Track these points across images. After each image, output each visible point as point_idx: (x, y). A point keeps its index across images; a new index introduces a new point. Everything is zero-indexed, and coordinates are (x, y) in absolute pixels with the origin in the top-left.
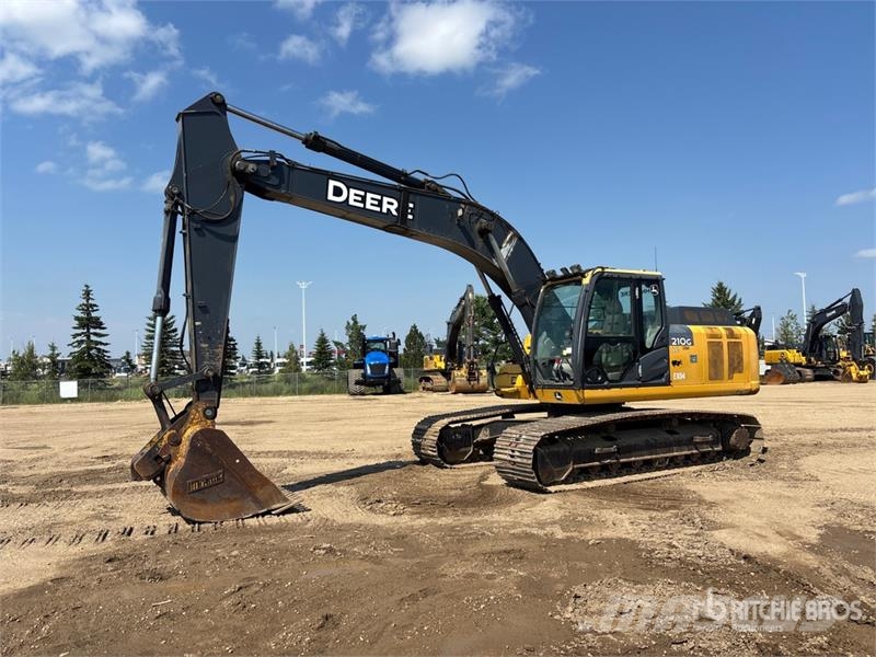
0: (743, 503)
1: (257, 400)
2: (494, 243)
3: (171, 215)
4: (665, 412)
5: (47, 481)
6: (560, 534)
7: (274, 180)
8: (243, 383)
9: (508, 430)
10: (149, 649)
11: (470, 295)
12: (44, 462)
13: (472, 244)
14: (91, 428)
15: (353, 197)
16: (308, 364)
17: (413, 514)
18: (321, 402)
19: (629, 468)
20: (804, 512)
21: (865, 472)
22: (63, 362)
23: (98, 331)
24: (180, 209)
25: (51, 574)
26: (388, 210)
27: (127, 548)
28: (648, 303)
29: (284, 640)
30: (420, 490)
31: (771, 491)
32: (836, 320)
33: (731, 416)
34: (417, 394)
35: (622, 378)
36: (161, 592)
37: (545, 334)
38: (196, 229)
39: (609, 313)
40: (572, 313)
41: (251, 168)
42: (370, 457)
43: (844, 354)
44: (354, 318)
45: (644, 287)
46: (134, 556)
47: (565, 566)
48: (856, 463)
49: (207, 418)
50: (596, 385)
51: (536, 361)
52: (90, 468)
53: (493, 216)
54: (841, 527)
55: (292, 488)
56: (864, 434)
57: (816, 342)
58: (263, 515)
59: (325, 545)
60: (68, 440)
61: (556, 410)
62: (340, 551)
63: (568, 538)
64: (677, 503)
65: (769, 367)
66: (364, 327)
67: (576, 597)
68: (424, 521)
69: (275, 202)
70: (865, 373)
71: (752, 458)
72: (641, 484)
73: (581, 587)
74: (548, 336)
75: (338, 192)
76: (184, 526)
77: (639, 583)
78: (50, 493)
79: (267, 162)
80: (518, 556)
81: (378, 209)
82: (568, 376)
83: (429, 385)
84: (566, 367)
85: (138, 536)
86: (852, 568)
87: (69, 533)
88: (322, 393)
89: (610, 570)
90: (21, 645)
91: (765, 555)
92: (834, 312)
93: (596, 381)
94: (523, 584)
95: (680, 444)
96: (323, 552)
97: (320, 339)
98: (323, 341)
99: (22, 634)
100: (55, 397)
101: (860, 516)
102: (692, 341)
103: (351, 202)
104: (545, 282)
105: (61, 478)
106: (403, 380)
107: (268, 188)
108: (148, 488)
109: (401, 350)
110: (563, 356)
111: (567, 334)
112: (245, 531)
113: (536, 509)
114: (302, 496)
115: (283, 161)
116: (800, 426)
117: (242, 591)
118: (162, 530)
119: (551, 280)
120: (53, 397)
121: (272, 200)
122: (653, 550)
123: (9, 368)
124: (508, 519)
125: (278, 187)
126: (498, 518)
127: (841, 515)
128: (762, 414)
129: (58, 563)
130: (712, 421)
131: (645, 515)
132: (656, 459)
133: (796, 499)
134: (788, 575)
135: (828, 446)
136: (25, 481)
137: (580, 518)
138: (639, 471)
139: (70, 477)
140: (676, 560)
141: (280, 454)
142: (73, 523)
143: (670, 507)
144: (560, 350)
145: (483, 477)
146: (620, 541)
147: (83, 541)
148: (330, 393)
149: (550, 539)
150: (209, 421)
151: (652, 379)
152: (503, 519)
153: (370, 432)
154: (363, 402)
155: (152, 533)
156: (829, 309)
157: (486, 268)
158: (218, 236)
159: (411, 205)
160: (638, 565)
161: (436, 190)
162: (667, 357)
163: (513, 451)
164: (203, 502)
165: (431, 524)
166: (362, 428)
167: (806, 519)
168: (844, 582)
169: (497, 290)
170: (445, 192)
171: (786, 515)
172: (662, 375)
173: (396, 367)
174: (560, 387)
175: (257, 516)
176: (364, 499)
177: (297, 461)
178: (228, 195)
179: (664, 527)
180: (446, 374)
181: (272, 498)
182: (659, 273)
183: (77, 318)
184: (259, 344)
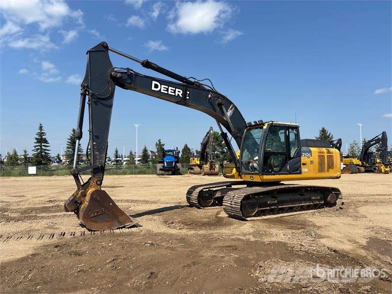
0: (333, 227)
1: (116, 176)
2: (225, 110)
3: (84, 95)
4: (299, 186)
5: (26, 211)
6: (253, 239)
7: (129, 81)
8: (110, 169)
9: (229, 192)
10: (75, 285)
11: (212, 131)
12: (23, 203)
13: (215, 110)
14: (43, 188)
15: (163, 88)
16: (138, 161)
17: (187, 229)
18: (144, 178)
19: (282, 211)
20: (360, 231)
21: (388, 214)
22: (29, 158)
23: (45, 144)
24: (87, 93)
25: (31, 252)
26: (178, 94)
27: (63, 241)
28: (292, 137)
29: (134, 283)
30: (190, 218)
31: (345, 222)
32: (375, 146)
33: (328, 188)
34: (187, 175)
35: (280, 170)
36: (79, 261)
37: (246, 150)
38: (94, 102)
39: (275, 142)
40: (258, 141)
41: (119, 75)
42: (167, 203)
43: (378, 161)
44: (159, 141)
45: (290, 130)
46: (66, 245)
47: (255, 253)
48: (383, 210)
49: (98, 185)
50: (268, 174)
51: (242, 162)
52: (44, 206)
53: (224, 98)
54: (376, 238)
55: (134, 216)
56: (387, 197)
57: (366, 155)
58: (122, 228)
59: (149, 242)
60: (33, 193)
61: (250, 184)
62: (156, 244)
63: (256, 241)
64: (304, 226)
65: (345, 166)
66: (164, 145)
67: (260, 267)
68: (192, 232)
69: (129, 90)
70: (388, 169)
71: (337, 207)
72: (288, 218)
73: (262, 262)
74: (248, 151)
75: (156, 86)
76: (87, 232)
77: (288, 261)
78: (27, 217)
79: (126, 73)
80: (234, 248)
81: (174, 94)
82: (257, 169)
83: (192, 171)
84: (255, 165)
85: (68, 236)
86: (381, 257)
87: (37, 235)
88: (145, 174)
89: (275, 255)
90: (20, 283)
91: (343, 250)
92: (374, 142)
93: (268, 172)
94: (237, 261)
95: (305, 200)
96: (149, 245)
97: (144, 150)
98: (145, 151)
99: (20, 278)
100: (26, 173)
101: (385, 234)
102: (311, 155)
103: (162, 91)
104: (246, 127)
105: (32, 210)
106: (181, 169)
107: (126, 84)
108: (70, 215)
109: (180, 155)
110: (254, 160)
111: (256, 150)
112: (114, 235)
113: (242, 228)
114: (138, 220)
115: (133, 72)
116: (358, 193)
117: (115, 261)
118: (78, 234)
119: (249, 126)
120: (25, 174)
121: (127, 89)
122: (294, 247)
123: (5, 160)
124: (229, 232)
125: (130, 84)
126: (225, 231)
127: (377, 233)
128: (342, 187)
129: (33, 248)
130: (319, 190)
131: (290, 231)
132: (295, 206)
133: (356, 226)
134: (353, 259)
135: (371, 202)
136: (16, 211)
137: (261, 232)
138: (287, 212)
139: (36, 209)
140: (304, 251)
141: (127, 201)
142: (39, 230)
143: (301, 228)
144: (253, 158)
145: (218, 213)
146: (279, 243)
147: (44, 238)
148: (148, 174)
149: (248, 241)
150: (99, 186)
151: (294, 171)
152: (227, 232)
153: (167, 192)
154: (163, 178)
155: (74, 235)
156: (372, 140)
157: (221, 121)
158: (104, 105)
159: (188, 93)
160: (287, 253)
161: (199, 86)
162: (300, 161)
163: (232, 202)
164: (96, 222)
165: (195, 233)
166: (163, 190)
167: (361, 234)
168: (377, 262)
169: (225, 131)
170: (203, 87)
171: (352, 232)
172: (298, 170)
173: (178, 163)
174: (252, 174)
175: (119, 228)
176: (166, 222)
177: (136, 204)
178: (108, 88)
179: (298, 237)
180: (200, 166)
181: (125, 221)
182: (297, 124)
183: (36, 139)
184: (117, 152)
